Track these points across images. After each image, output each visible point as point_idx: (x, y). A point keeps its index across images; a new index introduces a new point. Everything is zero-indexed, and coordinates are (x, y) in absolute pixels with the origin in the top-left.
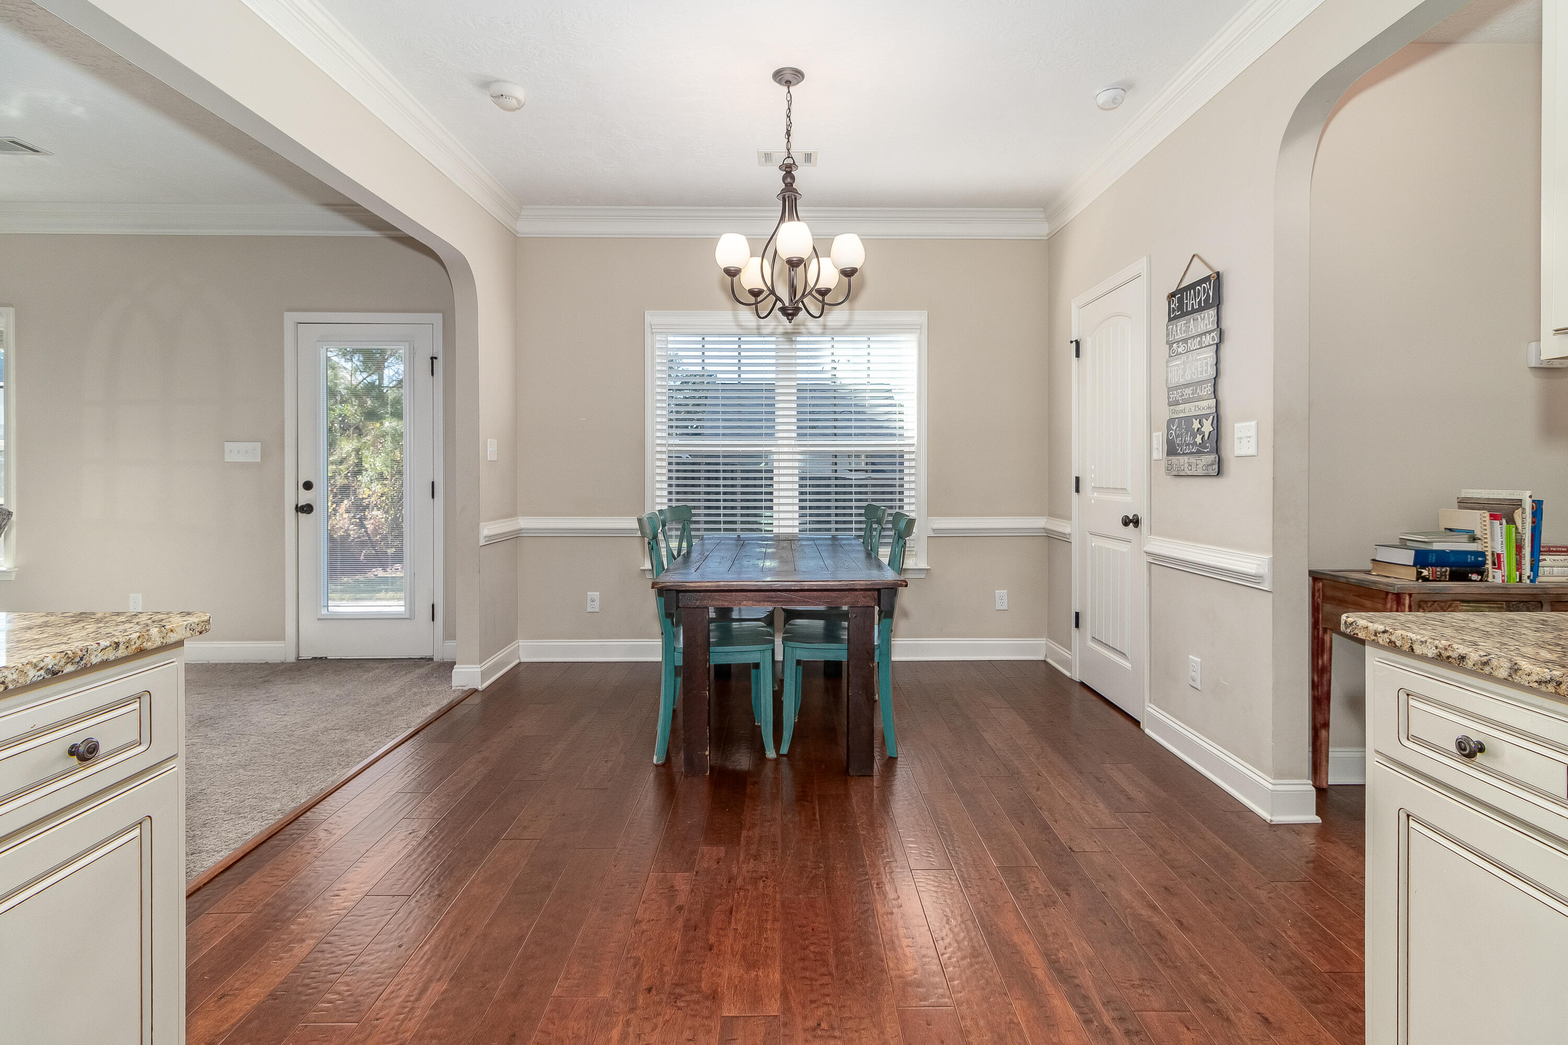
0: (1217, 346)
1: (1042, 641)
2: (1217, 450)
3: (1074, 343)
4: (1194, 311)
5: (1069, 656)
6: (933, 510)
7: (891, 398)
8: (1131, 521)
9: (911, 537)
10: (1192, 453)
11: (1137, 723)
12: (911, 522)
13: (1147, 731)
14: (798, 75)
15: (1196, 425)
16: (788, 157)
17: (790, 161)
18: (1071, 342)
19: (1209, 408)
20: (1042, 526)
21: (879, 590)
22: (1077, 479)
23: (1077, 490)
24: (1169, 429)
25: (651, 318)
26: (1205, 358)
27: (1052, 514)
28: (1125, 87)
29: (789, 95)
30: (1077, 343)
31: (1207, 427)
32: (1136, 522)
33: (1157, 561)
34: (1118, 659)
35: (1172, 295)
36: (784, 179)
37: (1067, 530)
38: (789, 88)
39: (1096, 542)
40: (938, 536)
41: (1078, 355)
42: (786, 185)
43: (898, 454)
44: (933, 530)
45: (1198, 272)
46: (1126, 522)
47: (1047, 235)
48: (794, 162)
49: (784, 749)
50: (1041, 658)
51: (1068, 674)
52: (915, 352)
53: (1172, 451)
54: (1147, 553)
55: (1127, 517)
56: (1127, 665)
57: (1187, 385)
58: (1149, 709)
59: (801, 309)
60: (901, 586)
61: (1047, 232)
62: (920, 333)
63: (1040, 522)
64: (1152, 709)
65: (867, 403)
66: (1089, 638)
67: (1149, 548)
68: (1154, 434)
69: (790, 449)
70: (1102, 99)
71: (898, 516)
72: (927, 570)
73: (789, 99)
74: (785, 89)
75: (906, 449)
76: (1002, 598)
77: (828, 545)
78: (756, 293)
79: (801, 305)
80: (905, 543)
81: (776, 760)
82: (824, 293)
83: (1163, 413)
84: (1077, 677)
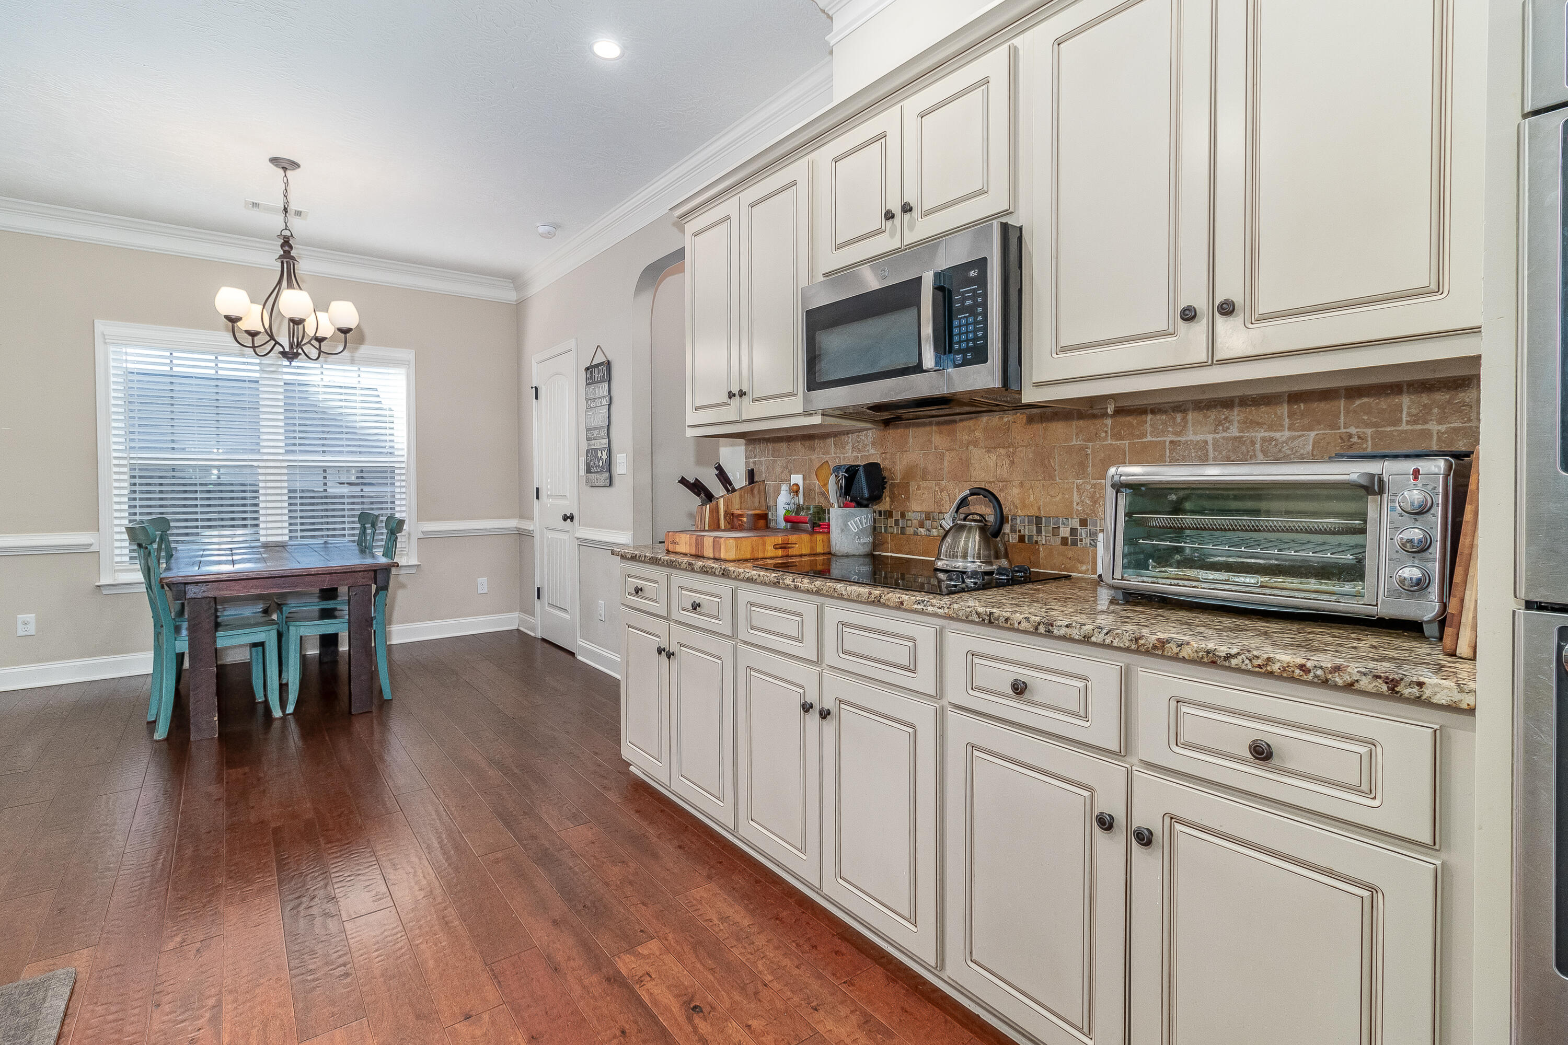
0: (609, 405)
1: (516, 615)
2: (610, 471)
3: (534, 389)
4: (598, 382)
5: (534, 621)
6: (423, 515)
7: (379, 402)
8: (568, 518)
9: (403, 533)
10: (598, 472)
11: (572, 654)
12: (401, 523)
13: (579, 657)
14: (295, 165)
15: (599, 454)
16: (286, 229)
17: (287, 233)
18: (532, 388)
19: (605, 444)
20: (515, 526)
21: (375, 571)
22: (537, 489)
23: (538, 498)
24: (587, 456)
25: (101, 326)
26: (603, 413)
27: (522, 517)
28: (556, 226)
29: (285, 178)
30: (536, 389)
31: (605, 457)
32: (572, 518)
33: (584, 543)
34: (562, 614)
35: (587, 369)
36: (282, 246)
37: (531, 528)
38: (285, 172)
39: (550, 535)
40: (426, 538)
41: (537, 398)
42: (284, 251)
43: (389, 469)
44: (422, 532)
45: (600, 359)
46: (565, 518)
47: (516, 301)
48: (292, 234)
49: (290, 709)
50: (515, 627)
51: (533, 634)
52: (403, 383)
53: (589, 470)
54: (578, 539)
55: (565, 515)
56: (567, 616)
57: (595, 429)
58: (580, 643)
59: (300, 354)
60: (394, 566)
61: (515, 298)
62: (409, 368)
63: (513, 523)
64: (581, 642)
65: (358, 425)
66: (546, 605)
67: (577, 535)
68: (580, 459)
69: (278, 464)
70: (542, 229)
71: (390, 518)
72: (418, 566)
73: (286, 181)
74: (281, 172)
75: (397, 465)
76: (483, 584)
77: (322, 548)
78: (253, 334)
79: (300, 351)
80: (397, 538)
81: (281, 718)
82: (320, 340)
83: (584, 446)
84: (539, 635)
